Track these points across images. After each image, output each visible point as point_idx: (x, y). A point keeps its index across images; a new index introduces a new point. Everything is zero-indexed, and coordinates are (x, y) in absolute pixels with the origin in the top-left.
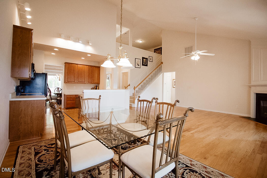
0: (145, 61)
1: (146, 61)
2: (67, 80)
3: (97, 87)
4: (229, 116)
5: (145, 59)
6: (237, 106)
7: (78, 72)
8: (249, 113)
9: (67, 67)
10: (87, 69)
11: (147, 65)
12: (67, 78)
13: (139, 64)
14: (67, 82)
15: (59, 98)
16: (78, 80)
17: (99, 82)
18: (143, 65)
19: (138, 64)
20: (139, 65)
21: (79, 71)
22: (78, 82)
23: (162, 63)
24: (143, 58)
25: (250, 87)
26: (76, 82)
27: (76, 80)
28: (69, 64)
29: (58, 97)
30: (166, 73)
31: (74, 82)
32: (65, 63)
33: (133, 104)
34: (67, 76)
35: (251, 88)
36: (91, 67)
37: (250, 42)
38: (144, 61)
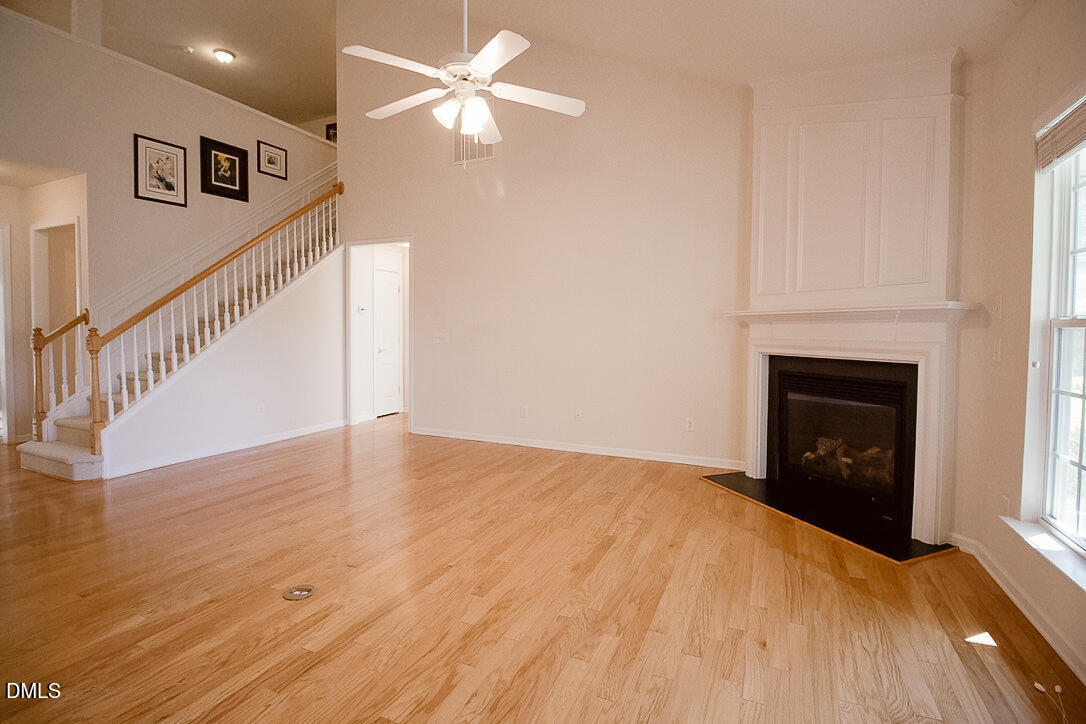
0: (226, 165)
1: (232, 167)
4: (656, 472)
5: (222, 156)
6: (688, 419)
8: (738, 452)
11: (242, 195)
13: (169, 179)
18: (207, 188)
19: (161, 179)
20: (170, 187)
23: (339, 189)
24: (207, 143)
25: (743, 323)
30: (370, 247)
33: (87, 455)
35: (748, 327)
37: (748, 92)
38: (218, 163)
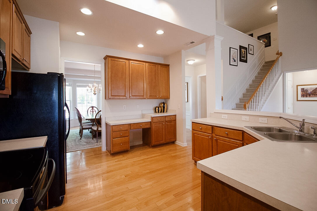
2: (110, 92)
3: (164, 104)
5: (243, 50)
7: (130, 75)
9: (110, 66)
10: (147, 68)
11: (246, 61)
12: (110, 89)
14: (110, 97)
15: (95, 128)
16: (131, 92)
17: (169, 95)
18: (241, 60)
19: (234, 59)
20: (235, 61)
21: (132, 74)
22: (132, 97)
24: (241, 47)
26: (128, 97)
27: (128, 93)
28: (113, 59)
29: (93, 125)
31: (124, 97)
32: (106, 58)
34: (110, 85)
36: (155, 65)
